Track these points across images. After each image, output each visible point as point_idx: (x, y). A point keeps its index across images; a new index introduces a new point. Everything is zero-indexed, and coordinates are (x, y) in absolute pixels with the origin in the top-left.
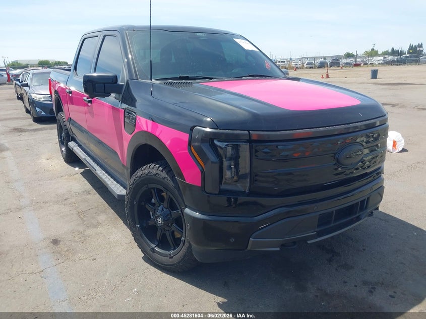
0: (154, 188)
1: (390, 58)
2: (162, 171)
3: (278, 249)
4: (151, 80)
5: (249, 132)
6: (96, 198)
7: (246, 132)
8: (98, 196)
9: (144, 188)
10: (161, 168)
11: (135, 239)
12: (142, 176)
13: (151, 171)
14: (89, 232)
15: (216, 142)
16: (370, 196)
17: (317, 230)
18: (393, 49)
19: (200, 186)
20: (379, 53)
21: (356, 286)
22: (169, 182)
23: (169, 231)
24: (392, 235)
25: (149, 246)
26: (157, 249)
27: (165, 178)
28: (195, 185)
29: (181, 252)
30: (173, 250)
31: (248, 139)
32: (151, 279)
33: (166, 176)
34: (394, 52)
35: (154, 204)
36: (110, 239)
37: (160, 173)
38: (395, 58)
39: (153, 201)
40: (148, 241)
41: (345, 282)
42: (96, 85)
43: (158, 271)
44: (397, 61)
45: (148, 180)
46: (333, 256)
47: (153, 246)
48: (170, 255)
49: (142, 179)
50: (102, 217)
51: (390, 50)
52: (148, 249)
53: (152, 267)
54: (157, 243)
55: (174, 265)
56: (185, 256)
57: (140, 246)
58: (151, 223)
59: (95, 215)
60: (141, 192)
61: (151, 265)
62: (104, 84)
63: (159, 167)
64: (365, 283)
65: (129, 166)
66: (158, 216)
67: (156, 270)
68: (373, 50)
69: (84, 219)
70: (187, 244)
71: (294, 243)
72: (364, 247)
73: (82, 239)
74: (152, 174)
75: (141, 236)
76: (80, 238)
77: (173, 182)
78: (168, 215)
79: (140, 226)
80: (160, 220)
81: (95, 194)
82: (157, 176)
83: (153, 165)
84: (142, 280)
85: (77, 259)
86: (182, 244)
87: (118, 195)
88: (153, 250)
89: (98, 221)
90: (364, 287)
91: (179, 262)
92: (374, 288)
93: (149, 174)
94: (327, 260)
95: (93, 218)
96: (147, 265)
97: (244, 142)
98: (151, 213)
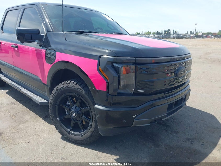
0: (69, 96)
1: (156, 36)
2: (76, 84)
3: (149, 124)
4: (63, 32)
5: (135, 59)
6: (20, 107)
7: (133, 58)
8: (21, 105)
9: (63, 96)
10: (75, 83)
11: (56, 128)
12: (62, 88)
13: (69, 85)
14: (21, 126)
15: (115, 65)
16: (187, 94)
17: (167, 113)
18: (157, 31)
19: (106, 91)
20: (151, 33)
21: (183, 141)
22: (81, 90)
23: (79, 120)
24: (190, 114)
25: (66, 130)
26: (71, 132)
27: (79, 88)
28: (102, 90)
29: (89, 132)
30: (83, 131)
31: (135, 62)
32: (70, 150)
33: (79, 87)
34: (158, 33)
35: (69, 105)
36: (37, 129)
37: (75, 85)
38: (160, 36)
39: (68, 103)
40: (66, 128)
41: (178, 140)
42: (26, 35)
43: (73, 145)
44: (161, 37)
45: (66, 90)
46: (167, 128)
47: (69, 130)
48: (81, 134)
49: (62, 90)
50: (27, 117)
51: (156, 32)
52: (66, 133)
53: (69, 143)
54: (71, 128)
55: (84, 140)
56: (92, 134)
57: (59, 131)
58: (66, 117)
59: (22, 116)
60: (61, 98)
61: (67, 142)
62: (31, 34)
63: (74, 82)
64: (188, 139)
65: (49, 84)
66: (73, 112)
67: (72, 144)
68: (148, 31)
69: (16, 119)
70: (93, 127)
71: (155, 121)
72: (180, 122)
73: (17, 131)
74: (69, 87)
75: (61, 125)
76: (16, 130)
77: (84, 90)
78: (79, 111)
79: (60, 119)
80: (74, 115)
81: (19, 104)
82: (73, 87)
83: (69, 81)
84: (64, 151)
85: (17, 143)
86: (89, 127)
87: (40, 102)
88: (69, 133)
89: (25, 119)
90: (188, 141)
91: (88, 138)
92: (193, 142)
93: (67, 87)
94: (165, 130)
95: (21, 118)
96: (65, 142)
97: (132, 64)
98: (66, 111)
